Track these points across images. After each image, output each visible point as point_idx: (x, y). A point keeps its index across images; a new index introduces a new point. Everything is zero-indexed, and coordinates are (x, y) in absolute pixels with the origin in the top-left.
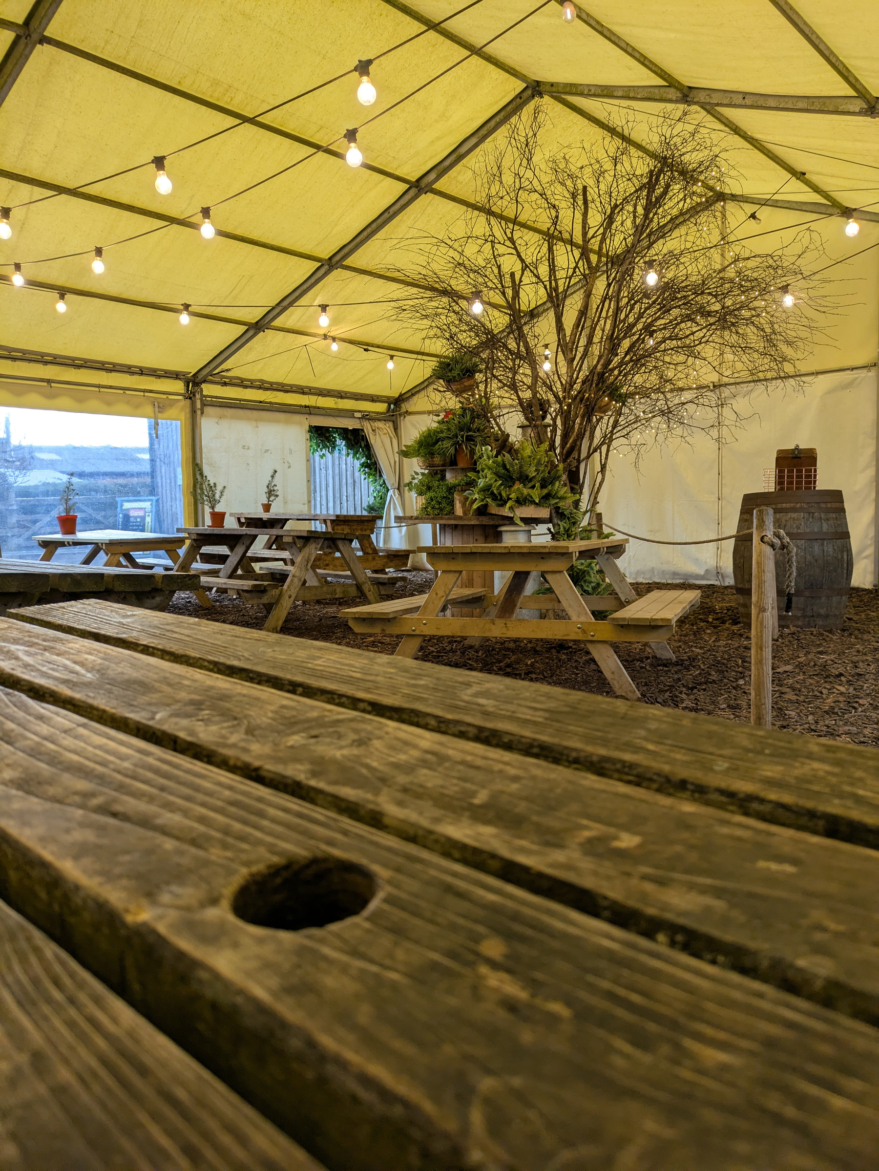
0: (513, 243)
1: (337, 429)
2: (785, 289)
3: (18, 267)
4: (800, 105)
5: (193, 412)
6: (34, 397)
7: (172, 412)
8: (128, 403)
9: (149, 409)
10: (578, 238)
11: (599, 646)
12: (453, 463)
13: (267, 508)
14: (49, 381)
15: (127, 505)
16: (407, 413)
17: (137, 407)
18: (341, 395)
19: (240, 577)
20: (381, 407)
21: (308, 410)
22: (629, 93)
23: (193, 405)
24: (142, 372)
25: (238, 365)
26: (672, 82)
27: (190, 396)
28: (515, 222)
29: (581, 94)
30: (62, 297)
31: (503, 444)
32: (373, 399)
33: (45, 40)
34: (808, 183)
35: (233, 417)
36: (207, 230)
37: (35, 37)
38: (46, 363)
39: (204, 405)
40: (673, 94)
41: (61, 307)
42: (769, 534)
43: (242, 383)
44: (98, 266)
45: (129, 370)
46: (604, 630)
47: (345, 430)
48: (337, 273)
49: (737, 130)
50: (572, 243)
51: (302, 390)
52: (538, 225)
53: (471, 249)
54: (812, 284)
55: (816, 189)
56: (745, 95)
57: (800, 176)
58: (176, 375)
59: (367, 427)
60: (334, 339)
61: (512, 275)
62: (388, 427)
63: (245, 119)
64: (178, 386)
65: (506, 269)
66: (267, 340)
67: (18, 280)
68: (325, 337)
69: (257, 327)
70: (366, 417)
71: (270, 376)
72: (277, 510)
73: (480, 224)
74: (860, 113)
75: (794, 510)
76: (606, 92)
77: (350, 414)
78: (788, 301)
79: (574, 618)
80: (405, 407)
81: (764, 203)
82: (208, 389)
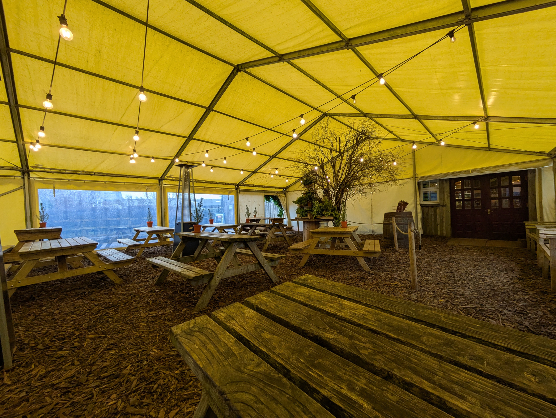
0: (322, 151)
1: (271, 196)
2: (394, 161)
3: (204, 162)
4: (396, 117)
5: (237, 193)
6: (201, 191)
7: (232, 193)
8: (222, 191)
9: (227, 193)
10: (338, 150)
11: (359, 258)
12: (306, 205)
13: (255, 216)
14: (204, 187)
15: (217, 215)
16: (288, 191)
17: (224, 192)
18: (272, 187)
19: (253, 235)
20: (282, 190)
21: (264, 192)
22: (350, 115)
23: (237, 191)
24: (226, 184)
25: (248, 182)
26: (362, 112)
27: (236, 189)
28: (323, 147)
29: (338, 116)
30: (212, 168)
31: (320, 201)
32: (280, 188)
33: (213, 110)
34: (393, 134)
35: (246, 194)
36: (254, 153)
37: (211, 110)
38: (204, 183)
39: (240, 191)
40: (362, 115)
41: (212, 170)
42: (413, 229)
43: (249, 186)
44: (225, 162)
45: (222, 183)
46: (360, 253)
47: (273, 196)
48: (275, 159)
49: (377, 123)
50: (336, 151)
51: (262, 187)
52: (328, 147)
53: (311, 153)
54: (402, 160)
55: (395, 135)
56: (381, 115)
57: (391, 132)
58: (233, 184)
59: (278, 195)
60: (272, 174)
61: (321, 159)
62: (283, 195)
63: (268, 129)
64: (234, 187)
65: (320, 157)
66: (256, 175)
67: (204, 165)
68: (270, 174)
69: (254, 172)
70: (278, 192)
71: (255, 184)
72: (257, 217)
73: (313, 147)
74: (413, 118)
75: (400, 217)
76: (344, 115)
77: (274, 192)
78: (395, 163)
79: (352, 250)
80: (287, 190)
81: (383, 139)
82: (241, 187)
